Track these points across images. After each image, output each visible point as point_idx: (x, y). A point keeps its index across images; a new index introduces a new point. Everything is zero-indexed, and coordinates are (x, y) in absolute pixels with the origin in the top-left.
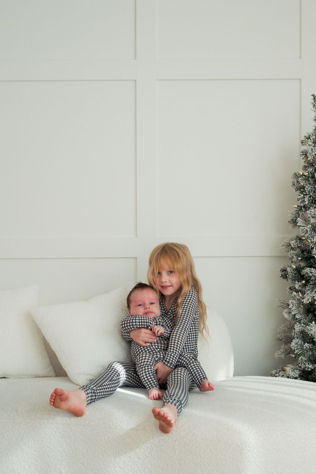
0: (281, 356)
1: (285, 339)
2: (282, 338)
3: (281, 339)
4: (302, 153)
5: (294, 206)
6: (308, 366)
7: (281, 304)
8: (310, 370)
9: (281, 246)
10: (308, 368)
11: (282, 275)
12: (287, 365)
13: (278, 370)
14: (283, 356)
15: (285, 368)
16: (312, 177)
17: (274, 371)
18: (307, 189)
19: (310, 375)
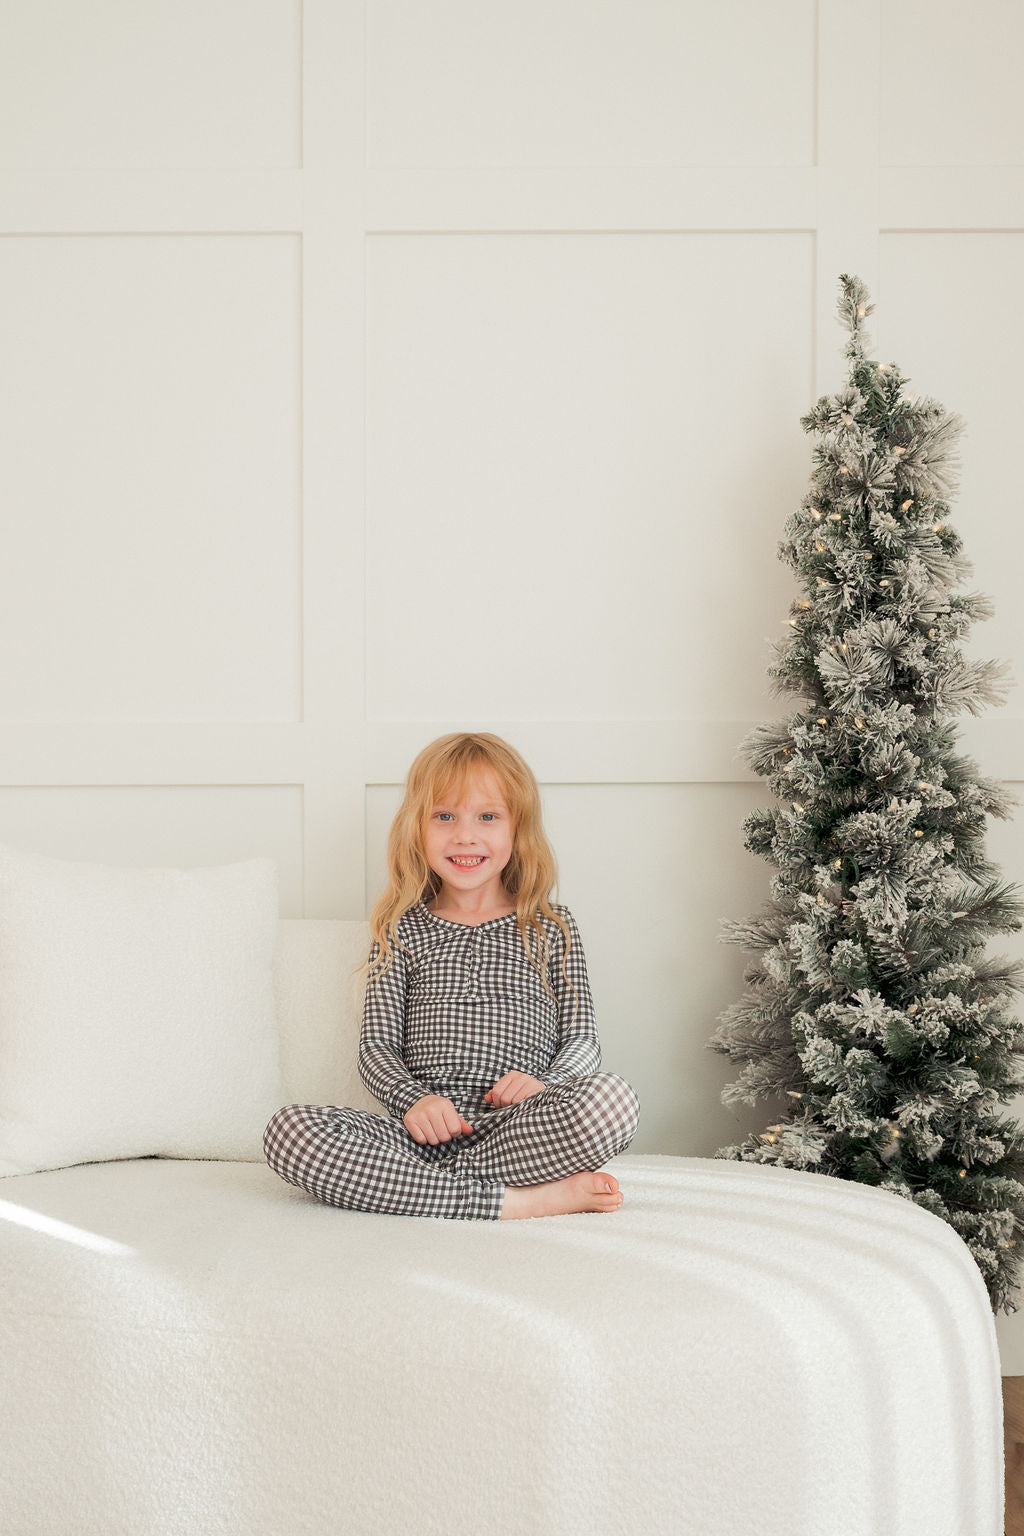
0: (746, 1099)
1: (739, 1046)
2: (729, 1045)
3: (726, 1047)
4: (817, 454)
5: (784, 622)
6: (862, 1122)
7: (740, 933)
8: (865, 1135)
9: (743, 749)
10: (861, 1129)
11: (753, 840)
12: (768, 1128)
13: (743, 1145)
14: (750, 1099)
15: (762, 1136)
16: (856, 527)
17: (731, 1148)
18: (845, 561)
19: (859, 1155)
